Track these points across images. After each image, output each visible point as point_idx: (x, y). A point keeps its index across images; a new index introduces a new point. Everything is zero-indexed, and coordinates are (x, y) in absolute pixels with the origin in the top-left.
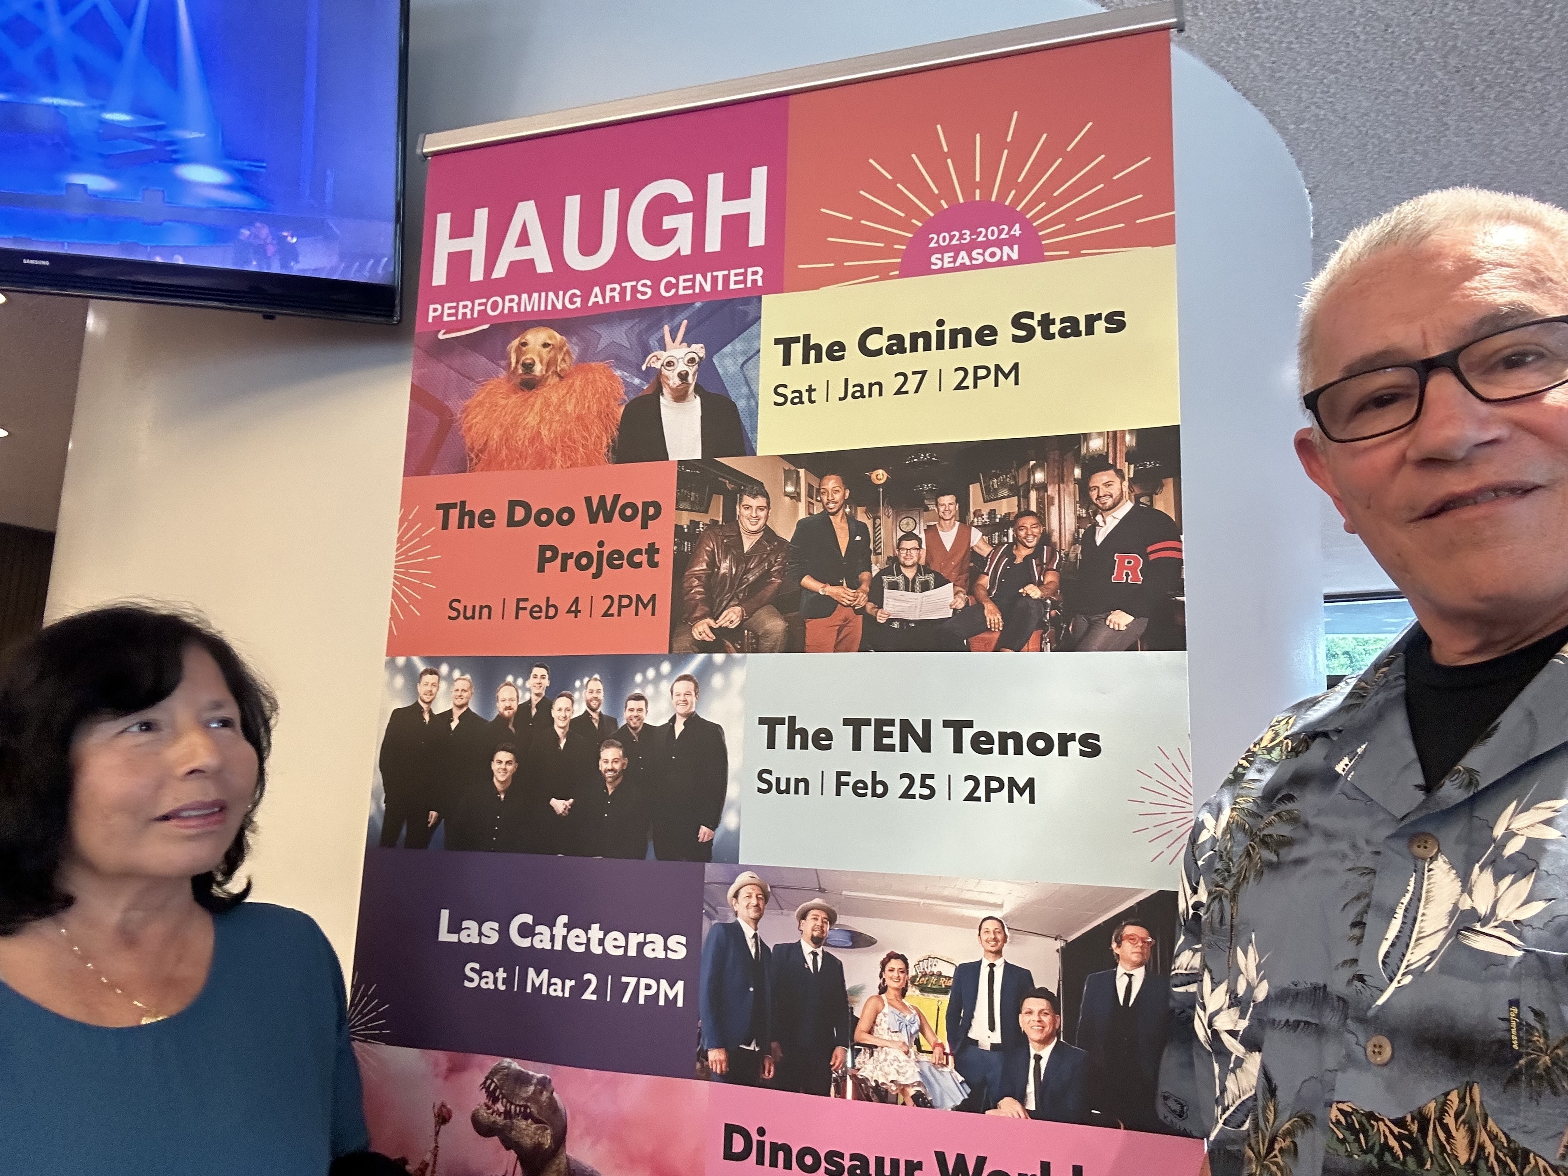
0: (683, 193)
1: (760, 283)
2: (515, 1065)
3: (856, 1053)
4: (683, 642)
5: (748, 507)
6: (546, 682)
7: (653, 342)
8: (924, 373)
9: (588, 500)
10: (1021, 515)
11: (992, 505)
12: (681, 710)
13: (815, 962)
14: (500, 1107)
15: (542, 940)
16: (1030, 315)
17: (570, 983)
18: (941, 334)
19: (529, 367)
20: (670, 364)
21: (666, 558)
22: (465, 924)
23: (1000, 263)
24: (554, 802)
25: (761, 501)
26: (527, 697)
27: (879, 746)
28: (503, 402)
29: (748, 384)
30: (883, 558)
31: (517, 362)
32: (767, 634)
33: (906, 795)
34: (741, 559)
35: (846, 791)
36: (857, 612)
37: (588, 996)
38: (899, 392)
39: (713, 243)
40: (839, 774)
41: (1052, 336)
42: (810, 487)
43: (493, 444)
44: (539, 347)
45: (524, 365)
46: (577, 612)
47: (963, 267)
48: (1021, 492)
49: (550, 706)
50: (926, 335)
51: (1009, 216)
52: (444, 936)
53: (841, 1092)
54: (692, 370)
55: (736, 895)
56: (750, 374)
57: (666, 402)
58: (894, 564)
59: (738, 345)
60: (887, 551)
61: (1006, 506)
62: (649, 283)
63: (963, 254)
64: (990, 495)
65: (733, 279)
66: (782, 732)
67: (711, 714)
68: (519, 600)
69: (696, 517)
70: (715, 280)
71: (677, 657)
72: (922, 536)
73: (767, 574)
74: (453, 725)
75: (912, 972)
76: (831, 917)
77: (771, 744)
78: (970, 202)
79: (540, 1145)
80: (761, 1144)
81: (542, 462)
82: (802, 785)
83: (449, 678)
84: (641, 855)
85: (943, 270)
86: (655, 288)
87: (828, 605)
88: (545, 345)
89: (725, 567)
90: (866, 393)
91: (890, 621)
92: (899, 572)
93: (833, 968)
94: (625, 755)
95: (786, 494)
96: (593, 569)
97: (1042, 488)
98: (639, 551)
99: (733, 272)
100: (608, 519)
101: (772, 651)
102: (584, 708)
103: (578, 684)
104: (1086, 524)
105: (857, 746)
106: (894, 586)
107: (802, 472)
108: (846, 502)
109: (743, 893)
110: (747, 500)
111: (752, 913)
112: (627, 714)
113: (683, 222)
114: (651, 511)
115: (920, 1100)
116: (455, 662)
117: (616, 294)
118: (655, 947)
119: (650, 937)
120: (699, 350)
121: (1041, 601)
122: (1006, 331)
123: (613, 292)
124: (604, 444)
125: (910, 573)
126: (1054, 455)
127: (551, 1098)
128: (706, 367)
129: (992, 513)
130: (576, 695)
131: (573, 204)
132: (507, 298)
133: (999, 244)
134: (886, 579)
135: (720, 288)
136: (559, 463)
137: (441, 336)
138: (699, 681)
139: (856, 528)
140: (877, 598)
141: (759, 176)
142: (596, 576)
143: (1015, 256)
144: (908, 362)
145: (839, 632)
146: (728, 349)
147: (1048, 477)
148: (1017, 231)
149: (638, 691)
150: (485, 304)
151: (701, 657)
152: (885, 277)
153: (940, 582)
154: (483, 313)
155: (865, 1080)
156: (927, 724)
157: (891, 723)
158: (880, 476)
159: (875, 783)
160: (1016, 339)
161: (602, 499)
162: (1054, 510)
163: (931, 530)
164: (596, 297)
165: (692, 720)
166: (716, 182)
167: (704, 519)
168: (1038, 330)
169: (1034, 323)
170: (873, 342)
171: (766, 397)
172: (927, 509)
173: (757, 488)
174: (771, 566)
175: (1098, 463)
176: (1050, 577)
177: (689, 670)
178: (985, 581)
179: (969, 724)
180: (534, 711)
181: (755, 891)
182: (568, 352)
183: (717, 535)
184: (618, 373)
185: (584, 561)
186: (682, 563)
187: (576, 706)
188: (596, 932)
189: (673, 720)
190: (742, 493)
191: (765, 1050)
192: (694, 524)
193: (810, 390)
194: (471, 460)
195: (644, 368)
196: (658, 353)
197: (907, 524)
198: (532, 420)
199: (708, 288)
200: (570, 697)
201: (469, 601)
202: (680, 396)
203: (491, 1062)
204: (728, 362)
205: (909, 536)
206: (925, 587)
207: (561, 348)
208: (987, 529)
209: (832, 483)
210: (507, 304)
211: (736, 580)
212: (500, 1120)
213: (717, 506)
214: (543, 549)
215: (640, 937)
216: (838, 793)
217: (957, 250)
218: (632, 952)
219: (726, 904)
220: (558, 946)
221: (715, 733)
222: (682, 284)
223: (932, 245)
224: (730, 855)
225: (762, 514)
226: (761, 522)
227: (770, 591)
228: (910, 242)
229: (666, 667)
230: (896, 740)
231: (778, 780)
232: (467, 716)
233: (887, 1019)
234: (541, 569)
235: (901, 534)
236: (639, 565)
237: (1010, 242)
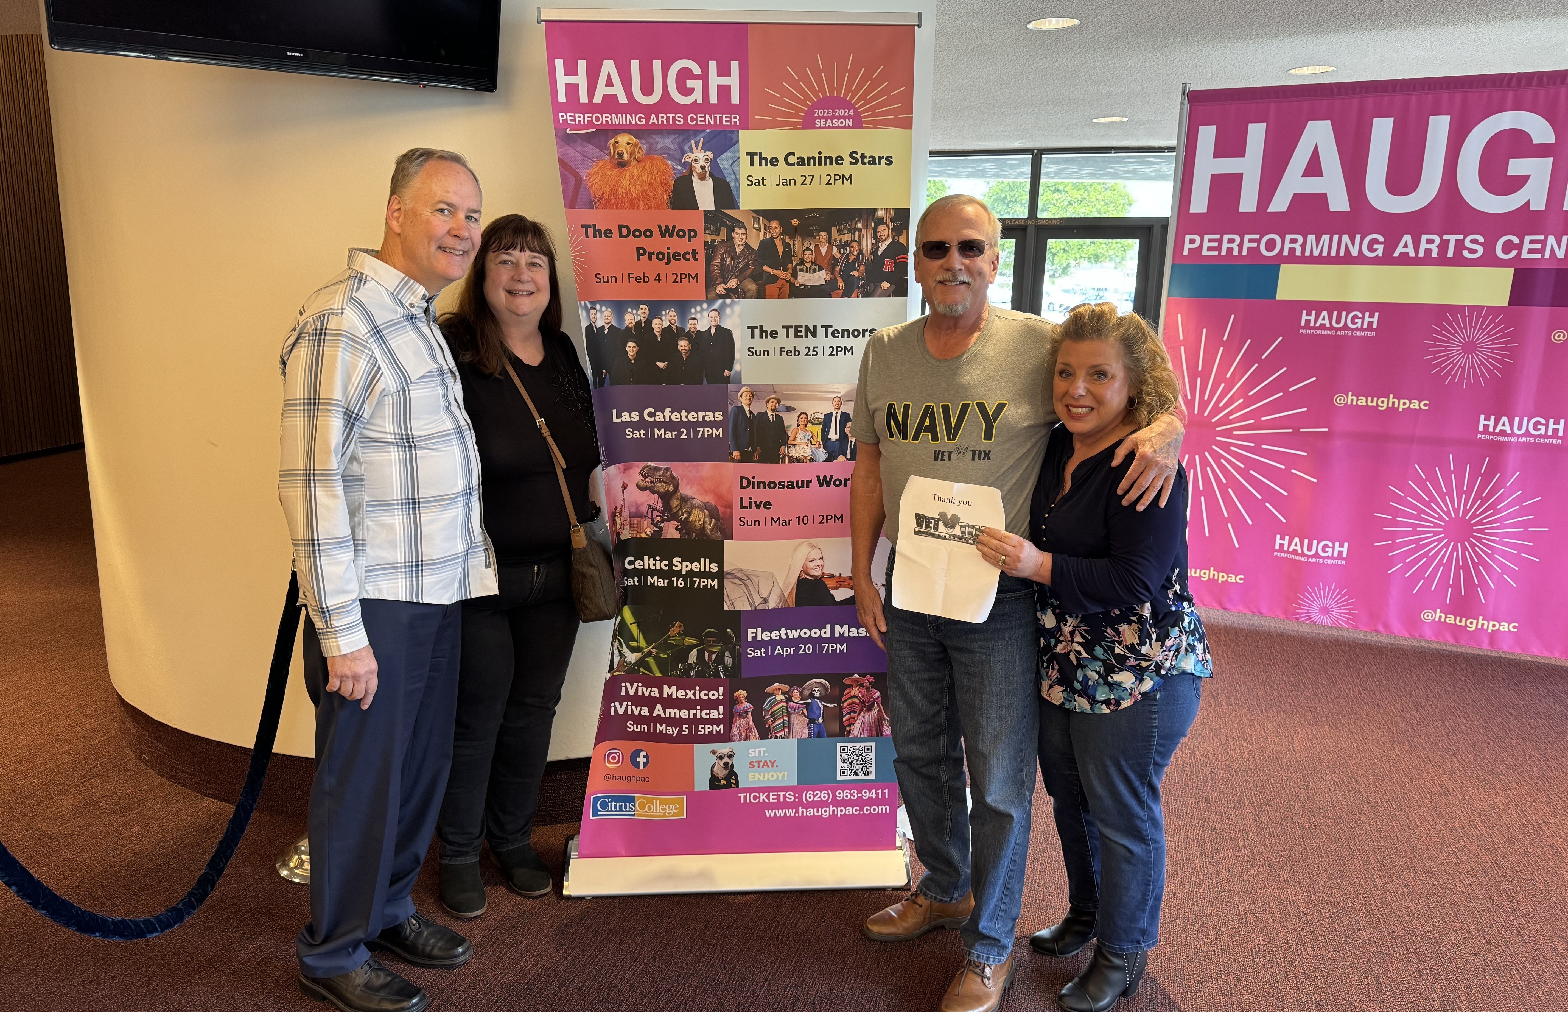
0: (697, 70)
1: (738, 124)
2: (653, 464)
3: (789, 448)
4: (712, 295)
5: (738, 234)
6: (648, 312)
7: (686, 148)
8: (813, 176)
9: (660, 226)
10: (852, 241)
11: (841, 237)
12: (713, 323)
13: (773, 418)
14: (648, 480)
15: (659, 417)
16: (857, 153)
17: (674, 433)
18: (820, 158)
19: (621, 155)
20: (696, 160)
21: (701, 256)
22: (623, 414)
23: (845, 127)
24: (658, 363)
25: (743, 231)
26: (639, 318)
27: (796, 336)
28: (609, 173)
29: (734, 174)
30: (797, 259)
31: (614, 152)
32: (749, 290)
33: (807, 355)
34: (735, 257)
35: (784, 354)
36: (787, 282)
37: (683, 437)
38: (802, 184)
39: (713, 99)
40: (781, 348)
41: (865, 164)
42: (765, 225)
43: (606, 195)
44: (625, 144)
45: (618, 153)
46: (659, 280)
47: (829, 127)
48: (852, 231)
49: (651, 322)
50: (814, 158)
51: (848, 105)
52: (615, 420)
53: (783, 462)
54: (707, 165)
55: (741, 396)
56: (736, 169)
57: (695, 180)
58: (802, 261)
59: (728, 154)
60: (799, 255)
61: (846, 237)
62: (682, 116)
63: (829, 121)
64: (840, 232)
65: (724, 119)
66: (757, 331)
67: (726, 325)
68: (629, 274)
69: (714, 237)
70: (715, 118)
71: (710, 302)
72: (813, 249)
73: (747, 264)
74: (606, 332)
75: (809, 419)
76: (779, 401)
77: (753, 337)
78: (832, 96)
79: (668, 491)
80: (754, 482)
81: (632, 206)
82: (766, 353)
83: (601, 310)
84: (701, 383)
85: (820, 128)
86: (685, 119)
87: (774, 279)
88: (628, 144)
89: (728, 261)
90: (788, 183)
91: (800, 285)
92: (804, 265)
93: (780, 419)
94: (690, 343)
95: (754, 228)
96: (666, 260)
97: (860, 230)
98: (688, 253)
99: (724, 116)
100: (671, 236)
101: (751, 298)
102: (668, 323)
103: (664, 313)
104: (876, 246)
105: (788, 336)
106: (802, 270)
107: (761, 218)
108: (781, 233)
109: (744, 395)
110: (737, 230)
111: (748, 402)
112: (689, 326)
113: (697, 85)
114: (692, 234)
115: (811, 460)
116: (602, 303)
117: (664, 120)
118: (710, 417)
119: (707, 413)
120: (710, 155)
121: (858, 277)
122: (847, 159)
123: (662, 118)
124: (665, 199)
125: (808, 265)
126: (865, 217)
127: (671, 474)
128: (714, 163)
129: (841, 240)
130: (664, 318)
131: (635, 65)
132: (604, 115)
133: (844, 118)
134: (799, 267)
135: (718, 123)
136: (642, 207)
137: (568, 131)
138: (720, 311)
139: (786, 245)
140: (794, 275)
141: (735, 65)
142: (668, 263)
143: (851, 125)
144: (807, 170)
145: (780, 290)
146: (724, 156)
147: (862, 225)
148: (852, 113)
149: (693, 316)
150: (591, 117)
151: (720, 301)
152: (795, 128)
153: (820, 269)
154: (590, 122)
155: (792, 456)
156: (815, 327)
157: (801, 327)
158: (795, 222)
159: (795, 350)
160: (851, 163)
161: (667, 226)
162: (864, 240)
163: (817, 247)
164: (653, 120)
165: (718, 328)
166: (713, 65)
167: (718, 239)
168: (860, 160)
169: (858, 157)
170: (791, 159)
171: (743, 182)
172: (815, 238)
173: (742, 225)
174: (749, 261)
175: (880, 221)
176: (862, 268)
177: (716, 306)
178: (838, 269)
179: (831, 327)
180: (643, 325)
181: (748, 394)
182: (640, 148)
183: (724, 247)
184: (669, 162)
185: (660, 256)
186: (709, 259)
187: (664, 323)
188: (684, 413)
189: (710, 328)
190: (735, 227)
191: (754, 450)
192: (713, 241)
193: (763, 179)
194: (595, 203)
195: (683, 161)
196: (690, 154)
197: (807, 244)
198: (625, 183)
199: (712, 123)
200: (660, 319)
201: (604, 274)
202: (702, 178)
203: (642, 464)
204: (725, 162)
205: (808, 249)
206: (814, 271)
207: (637, 146)
208: (839, 247)
209: (774, 224)
210: (605, 119)
211: (734, 267)
212: (649, 485)
213: (724, 231)
214: (638, 249)
215: (703, 414)
216: (781, 355)
217: (826, 118)
218: (700, 419)
219: (737, 399)
220: (667, 419)
221: (729, 332)
222: (699, 119)
223: (816, 115)
224: (738, 381)
225: (744, 237)
226: (744, 240)
227: (748, 272)
228: (806, 113)
229: (705, 306)
230: (803, 334)
231: (756, 351)
232: (611, 327)
233: (800, 435)
234: (638, 259)
235: (804, 248)
236: (689, 259)
237: (849, 118)
